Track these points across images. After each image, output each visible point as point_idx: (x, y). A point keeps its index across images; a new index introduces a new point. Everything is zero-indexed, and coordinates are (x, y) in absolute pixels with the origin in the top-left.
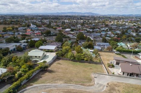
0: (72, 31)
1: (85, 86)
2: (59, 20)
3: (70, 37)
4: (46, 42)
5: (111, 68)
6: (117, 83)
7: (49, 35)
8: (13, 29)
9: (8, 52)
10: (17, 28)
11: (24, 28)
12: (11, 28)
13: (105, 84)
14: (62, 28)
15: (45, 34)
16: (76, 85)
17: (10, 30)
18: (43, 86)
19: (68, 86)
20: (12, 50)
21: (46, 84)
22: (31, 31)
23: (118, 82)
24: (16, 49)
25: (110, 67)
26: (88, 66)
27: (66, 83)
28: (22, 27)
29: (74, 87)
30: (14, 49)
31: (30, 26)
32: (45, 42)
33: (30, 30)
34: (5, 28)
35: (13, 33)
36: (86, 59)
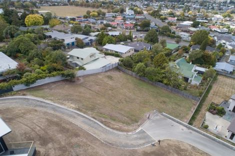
0: (194, 27)
1: (109, 127)
2: (181, 4)
3: (181, 36)
4: (132, 41)
5: (214, 114)
6: (190, 148)
7: (145, 29)
8: (99, 14)
9: (61, 46)
10: (104, 14)
11: (114, 14)
12: (96, 14)
13: (155, 139)
14: (178, 20)
15: (140, 26)
16: (92, 119)
17: (94, 16)
18: (38, 101)
19: (76, 116)
20: (68, 44)
21: (44, 101)
22: (122, 20)
23: (193, 147)
24: (75, 44)
25: (211, 112)
26: (162, 97)
27: (78, 109)
28: (112, 12)
29: (86, 120)
30: (73, 43)
31: (125, 11)
32: (130, 39)
33: (120, 19)
34: (88, 13)
35: (94, 21)
36: (165, 81)
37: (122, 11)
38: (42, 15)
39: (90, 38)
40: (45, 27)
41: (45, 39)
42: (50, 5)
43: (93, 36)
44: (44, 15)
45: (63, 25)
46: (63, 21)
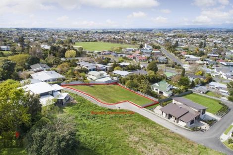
11: (134, 49)
20: (90, 70)
25: (161, 105)
34: (113, 48)
36: (141, 90)
37: (141, 46)
38: (76, 50)
39: (106, 66)
40: (76, 58)
41: (76, 66)
42: (83, 42)
43: (109, 65)
44: (78, 50)
45: (89, 58)
46: (91, 54)
